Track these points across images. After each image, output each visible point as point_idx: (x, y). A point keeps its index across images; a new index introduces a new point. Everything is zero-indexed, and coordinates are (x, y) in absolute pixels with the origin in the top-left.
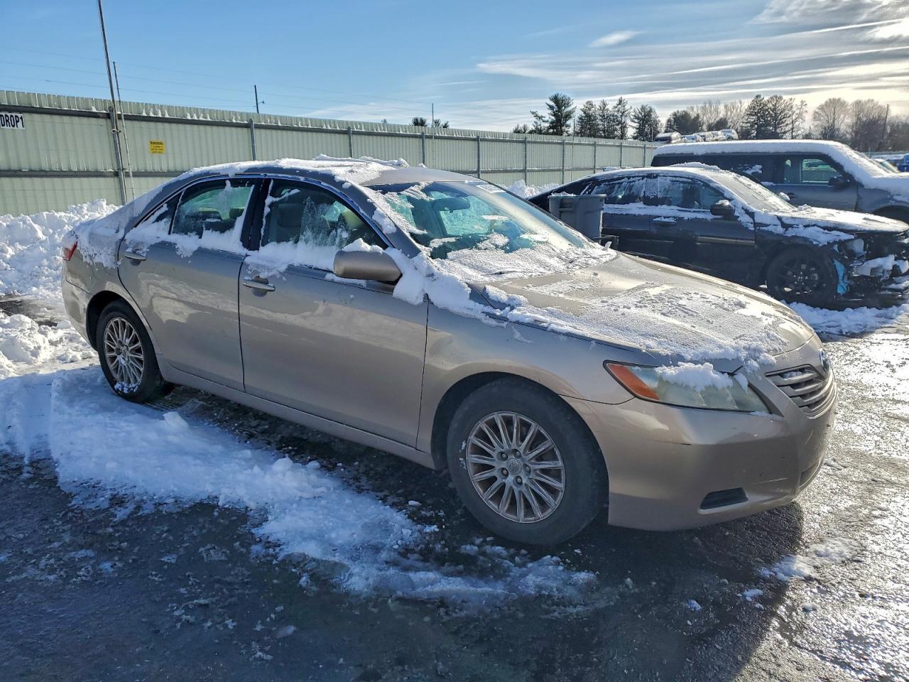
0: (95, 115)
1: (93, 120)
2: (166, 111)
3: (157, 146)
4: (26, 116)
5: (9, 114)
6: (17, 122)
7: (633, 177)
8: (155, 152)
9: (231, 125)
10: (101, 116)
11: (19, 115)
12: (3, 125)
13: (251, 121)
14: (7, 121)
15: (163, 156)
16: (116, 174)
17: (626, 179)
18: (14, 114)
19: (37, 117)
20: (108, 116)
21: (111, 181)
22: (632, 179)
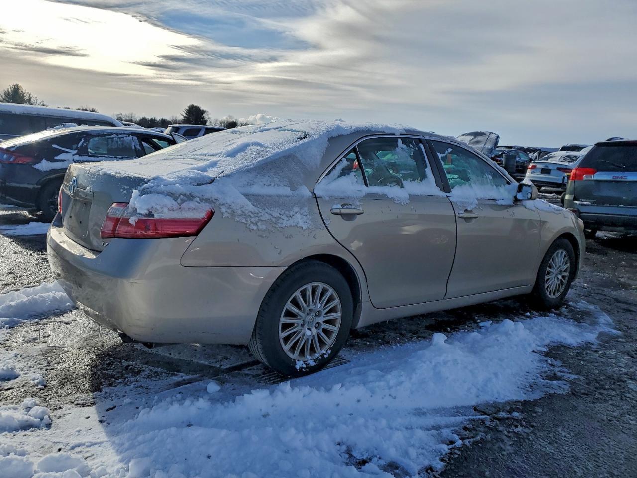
7: (120, 134)
17: (115, 136)
22: (120, 136)
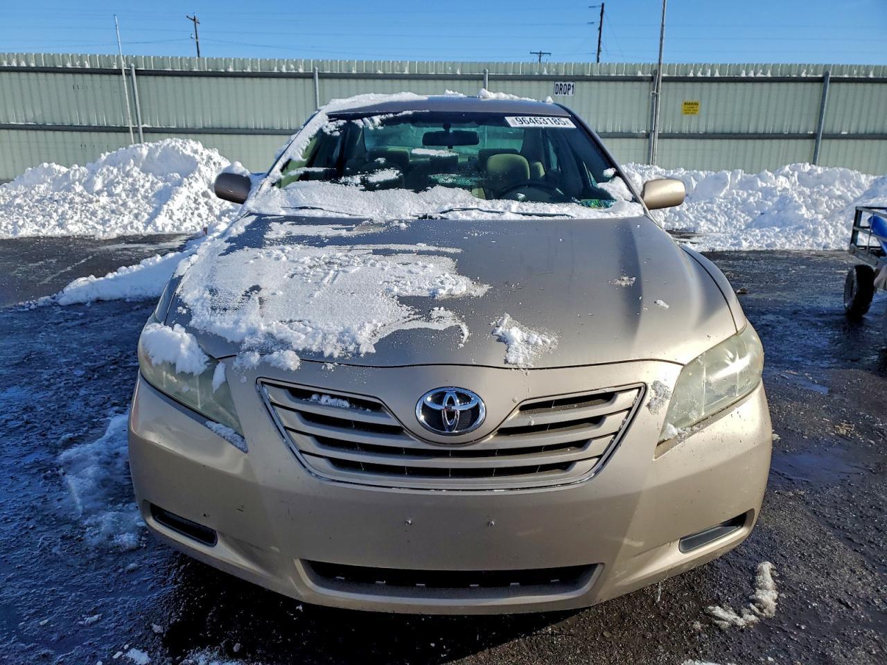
0: (640, 80)
1: (637, 84)
2: (717, 70)
3: (691, 107)
4: (577, 85)
5: (563, 84)
6: (569, 89)
8: (688, 113)
9: (799, 80)
10: (646, 79)
11: (572, 84)
12: (556, 93)
13: (827, 74)
14: (561, 89)
15: (694, 117)
16: (648, 136)
18: (567, 83)
19: (586, 84)
20: (652, 79)
21: (641, 143)
